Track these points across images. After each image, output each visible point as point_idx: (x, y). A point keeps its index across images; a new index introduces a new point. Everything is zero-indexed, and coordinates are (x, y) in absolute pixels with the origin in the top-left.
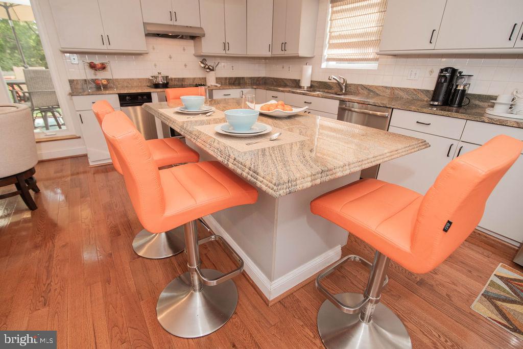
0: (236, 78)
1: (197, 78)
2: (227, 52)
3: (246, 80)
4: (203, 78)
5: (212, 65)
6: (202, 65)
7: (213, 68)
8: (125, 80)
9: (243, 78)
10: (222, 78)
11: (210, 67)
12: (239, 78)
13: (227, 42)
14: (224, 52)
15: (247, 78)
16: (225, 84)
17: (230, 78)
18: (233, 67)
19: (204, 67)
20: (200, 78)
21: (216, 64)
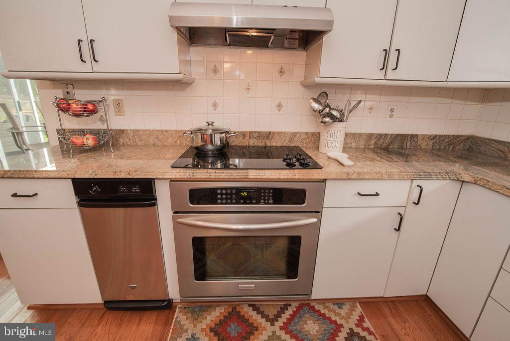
0: (396, 137)
1: (302, 133)
2: (391, 74)
3: (420, 141)
4: (313, 134)
5: (342, 107)
6: (316, 106)
7: (342, 114)
8: (151, 132)
9: (413, 137)
10: (360, 135)
11: (335, 113)
12: (402, 138)
13: (394, 48)
14: (381, 75)
15: (424, 136)
16: (366, 148)
17: (381, 135)
18: (392, 110)
19: (320, 112)
20: (306, 133)
21: (353, 104)
